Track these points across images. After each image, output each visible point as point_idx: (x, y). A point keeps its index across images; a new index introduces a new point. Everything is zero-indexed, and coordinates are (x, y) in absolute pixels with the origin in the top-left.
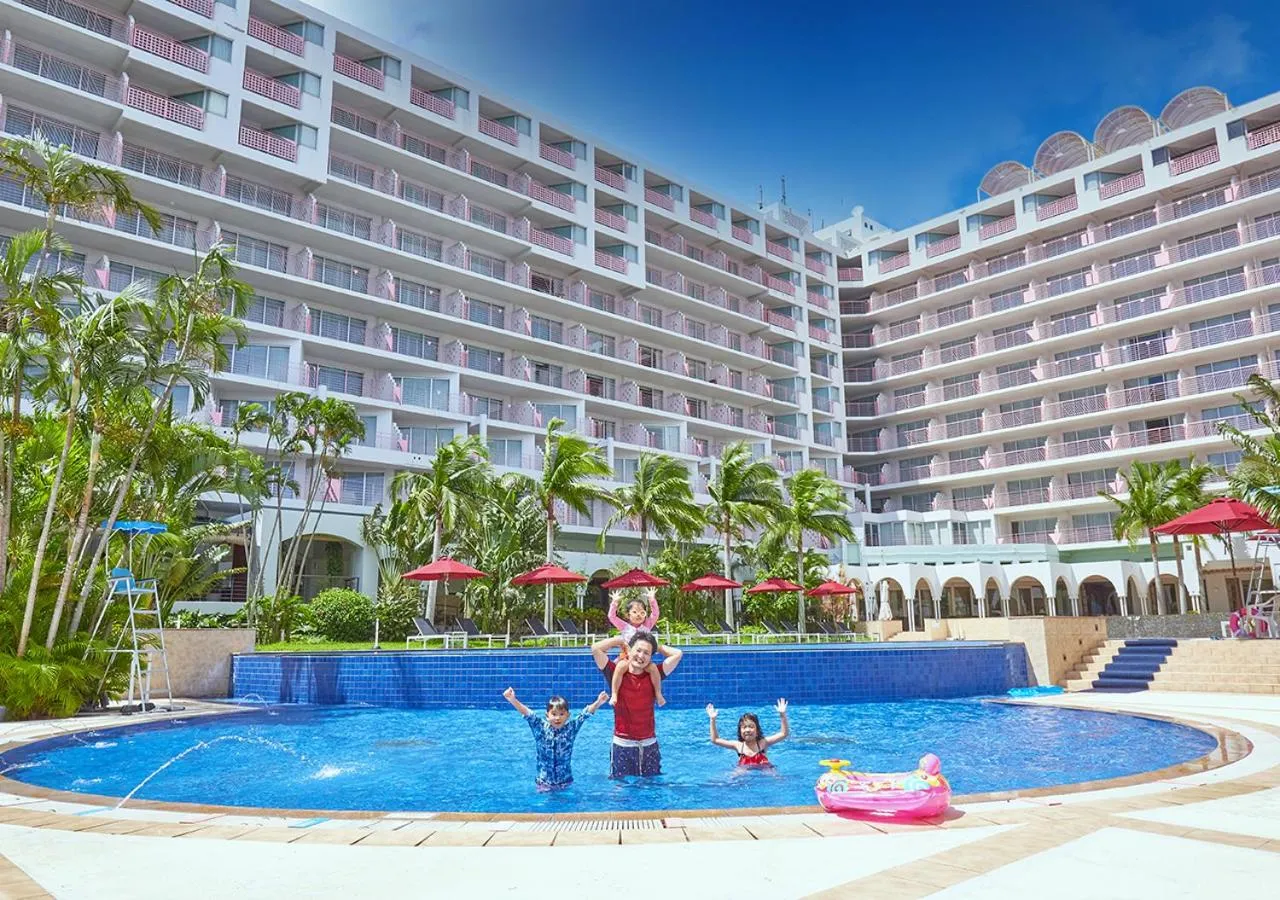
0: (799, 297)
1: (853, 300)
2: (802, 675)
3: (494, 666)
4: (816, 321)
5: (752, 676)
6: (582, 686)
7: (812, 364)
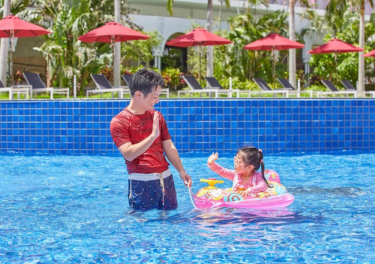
2: (328, 124)
3: (10, 112)
5: (275, 125)
6: (97, 133)
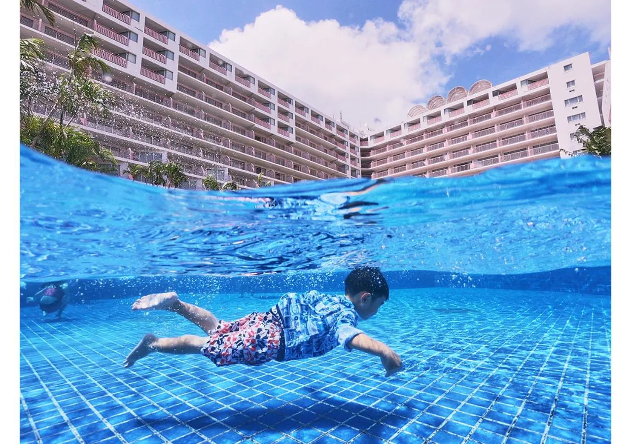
0: (347, 150)
1: (365, 152)
4: (353, 159)
7: (351, 173)
